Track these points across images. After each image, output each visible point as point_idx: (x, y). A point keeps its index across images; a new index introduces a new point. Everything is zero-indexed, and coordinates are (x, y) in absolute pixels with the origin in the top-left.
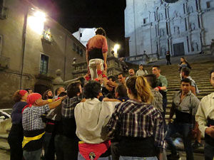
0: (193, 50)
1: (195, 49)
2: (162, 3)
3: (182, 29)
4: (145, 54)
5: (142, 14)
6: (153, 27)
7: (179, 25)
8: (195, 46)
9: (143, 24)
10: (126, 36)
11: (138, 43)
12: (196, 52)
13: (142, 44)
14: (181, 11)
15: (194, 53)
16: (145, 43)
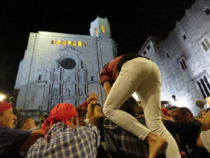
2: (59, 67)
3: (73, 93)
4: (39, 110)
5: (39, 70)
6: (48, 85)
7: (71, 89)
9: (38, 80)
10: (15, 88)
11: (29, 98)
13: (33, 100)
14: (73, 78)
16: (36, 99)
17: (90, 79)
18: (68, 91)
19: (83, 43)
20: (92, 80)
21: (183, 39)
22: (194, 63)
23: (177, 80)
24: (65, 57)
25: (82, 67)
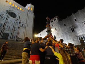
0: (12, 38)
1: (13, 38)
2: (7, 14)
3: (11, 28)
7: (10, 26)
8: (13, 37)
12: (13, 39)
14: (13, 22)
15: (12, 40)
17: (21, 25)
18: (8, 27)
19: (22, 10)
20: (22, 26)
21: (74, 20)
22: (79, 30)
23: (68, 35)
24: (12, 11)
25: (19, 19)
